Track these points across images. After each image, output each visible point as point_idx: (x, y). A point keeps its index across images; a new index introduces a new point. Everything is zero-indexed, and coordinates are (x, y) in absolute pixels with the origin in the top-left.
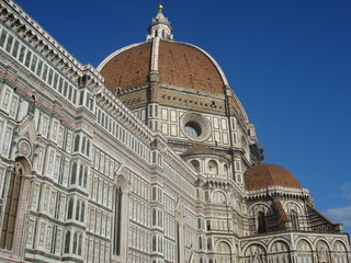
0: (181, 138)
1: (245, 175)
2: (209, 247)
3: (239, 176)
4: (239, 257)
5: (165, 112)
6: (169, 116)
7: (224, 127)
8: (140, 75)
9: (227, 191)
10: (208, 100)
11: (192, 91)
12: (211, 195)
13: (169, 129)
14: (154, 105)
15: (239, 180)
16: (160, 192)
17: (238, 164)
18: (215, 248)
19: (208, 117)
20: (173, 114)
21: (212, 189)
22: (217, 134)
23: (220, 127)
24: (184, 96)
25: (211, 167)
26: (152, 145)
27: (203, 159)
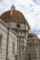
0: (16, 28)
1: (28, 35)
2: (20, 49)
4: (26, 51)
6: (13, 24)
7: (24, 26)
8: (8, 16)
9: (24, 38)
10: (21, 21)
12: (21, 39)
13: (13, 26)
14: (11, 22)
15: (27, 36)
16: (10, 38)
17: (26, 33)
18: (21, 49)
19: (21, 24)
22: (23, 28)
23: (23, 26)
24: (17, 20)
25: (21, 34)
26: (8, 29)
27: (20, 32)
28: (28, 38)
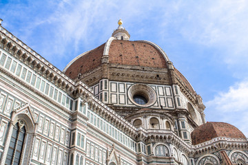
0: (129, 105)
1: (192, 134)
3: (185, 133)
5: (114, 86)
6: (118, 89)
7: (168, 94)
9: (169, 144)
10: (153, 74)
11: (138, 68)
12: (153, 149)
13: (118, 98)
14: (104, 80)
15: (185, 137)
16: (81, 137)
17: (183, 123)
19: (154, 87)
20: (122, 86)
21: (154, 143)
22: (162, 100)
23: (165, 94)
24: (132, 73)
25: (153, 125)
26: (74, 94)
27: (145, 117)
28: (194, 143)
